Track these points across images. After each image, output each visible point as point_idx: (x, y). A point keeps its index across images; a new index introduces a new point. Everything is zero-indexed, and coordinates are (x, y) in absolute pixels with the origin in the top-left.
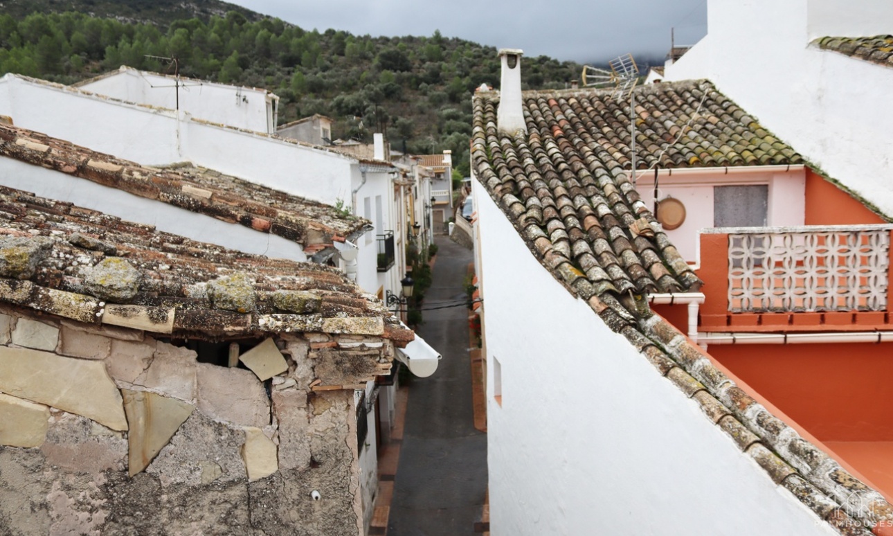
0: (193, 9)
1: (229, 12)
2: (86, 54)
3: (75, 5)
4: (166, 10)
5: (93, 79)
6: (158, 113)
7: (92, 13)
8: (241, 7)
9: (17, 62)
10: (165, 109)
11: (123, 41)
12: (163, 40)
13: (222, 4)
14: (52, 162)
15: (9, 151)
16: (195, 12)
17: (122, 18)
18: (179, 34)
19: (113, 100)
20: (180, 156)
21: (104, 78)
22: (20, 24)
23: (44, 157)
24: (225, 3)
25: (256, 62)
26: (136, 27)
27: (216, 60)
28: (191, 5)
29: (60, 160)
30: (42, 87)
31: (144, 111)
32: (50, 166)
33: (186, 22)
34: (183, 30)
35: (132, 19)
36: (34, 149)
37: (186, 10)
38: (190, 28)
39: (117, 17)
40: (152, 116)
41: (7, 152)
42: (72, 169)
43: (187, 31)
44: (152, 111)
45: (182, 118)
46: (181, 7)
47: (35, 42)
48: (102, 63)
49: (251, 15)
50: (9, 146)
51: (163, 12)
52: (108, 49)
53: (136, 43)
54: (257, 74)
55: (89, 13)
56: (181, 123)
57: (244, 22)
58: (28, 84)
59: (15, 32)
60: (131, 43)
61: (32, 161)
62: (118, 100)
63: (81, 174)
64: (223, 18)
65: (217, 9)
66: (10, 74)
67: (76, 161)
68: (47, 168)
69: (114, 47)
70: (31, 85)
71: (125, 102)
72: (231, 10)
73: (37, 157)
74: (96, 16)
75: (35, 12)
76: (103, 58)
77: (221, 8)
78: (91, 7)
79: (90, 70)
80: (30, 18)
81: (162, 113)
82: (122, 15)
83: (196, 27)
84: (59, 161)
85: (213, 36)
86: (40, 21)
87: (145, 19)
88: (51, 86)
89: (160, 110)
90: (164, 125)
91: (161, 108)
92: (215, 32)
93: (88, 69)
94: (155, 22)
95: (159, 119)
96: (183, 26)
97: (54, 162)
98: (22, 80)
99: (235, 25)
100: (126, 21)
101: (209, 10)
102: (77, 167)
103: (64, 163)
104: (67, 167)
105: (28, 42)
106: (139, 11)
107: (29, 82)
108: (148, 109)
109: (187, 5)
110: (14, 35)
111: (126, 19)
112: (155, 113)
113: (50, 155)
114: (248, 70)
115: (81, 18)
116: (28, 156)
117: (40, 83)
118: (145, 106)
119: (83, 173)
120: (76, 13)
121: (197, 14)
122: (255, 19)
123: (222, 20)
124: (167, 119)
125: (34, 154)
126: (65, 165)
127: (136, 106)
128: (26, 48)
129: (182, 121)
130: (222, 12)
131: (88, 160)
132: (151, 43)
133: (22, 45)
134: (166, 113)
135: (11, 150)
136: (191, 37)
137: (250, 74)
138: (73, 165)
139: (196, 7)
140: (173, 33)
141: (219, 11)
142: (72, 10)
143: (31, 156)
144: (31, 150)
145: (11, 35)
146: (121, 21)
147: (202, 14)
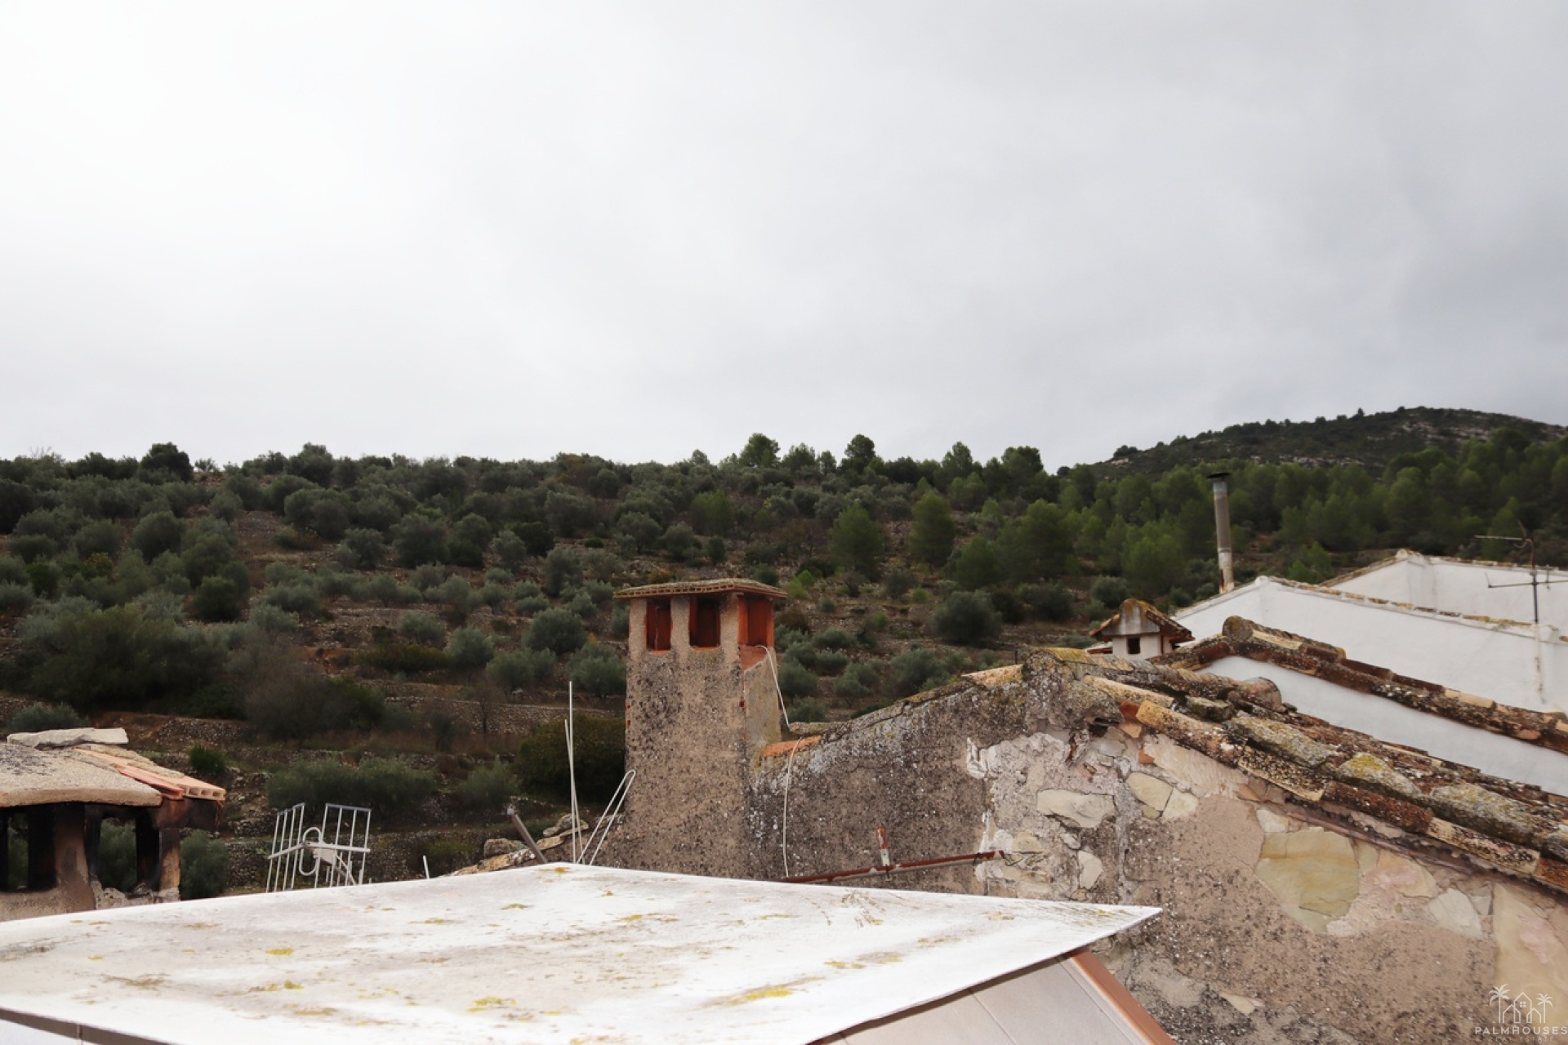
0: (1426, 432)
1: (1496, 430)
2: (1251, 523)
3: (1231, 447)
4: (1377, 439)
5: (1352, 573)
6: (1502, 630)
7: (1257, 457)
8: (1514, 418)
9: (1153, 544)
10: (1513, 623)
11: (1309, 497)
12: (1378, 489)
13: (1479, 417)
14: (1501, 724)
15: (1436, 706)
16: (1429, 436)
17: (1304, 459)
18: (1405, 477)
19: (1422, 609)
20: (1544, 701)
21: (1369, 572)
22: (1155, 485)
23: (1487, 716)
24: (1484, 415)
25: (1556, 515)
26: (1329, 473)
27: (1475, 517)
28: (1422, 425)
29: (1512, 720)
30: (1308, 594)
31: (1475, 627)
32: (1497, 730)
33: (1416, 455)
34: (1411, 470)
35: (1320, 459)
36: (1473, 703)
37: (1412, 435)
38: (1425, 465)
39: (1295, 459)
40: (1490, 633)
41: (1434, 709)
42: (1533, 735)
43: (1419, 470)
44: (1490, 626)
45: (1545, 637)
46: (1403, 431)
47: (1175, 510)
48: (1275, 535)
49: (1535, 429)
50: (1436, 699)
51: (1372, 442)
52: (1286, 512)
53: (1332, 499)
54: (1558, 537)
55: (1252, 457)
56: (1544, 645)
57: (1527, 444)
58: (1288, 591)
59: (1147, 499)
60: (1324, 500)
61: (1471, 721)
62: (1430, 610)
63: (1547, 743)
64: (1483, 441)
65: (1470, 427)
66: (1263, 577)
67: (1538, 722)
68: (1493, 732)
69: (1295, 509)
70: (1292, 592)
71: (1441, 613)
72: (1496, 426)
73: (1479, 716)
74: (1262, 461)
75: (1176, 466)
76: (1277, 528)
77: (1477, 424)
78: (1255, 447)
79: (1258, 549)
80: (1170, 475)
81: (1508, 630)
82: (1303, 455)
83: (1435, 463)
84: (1511, 722)
85: (1468, 474)
86: (1183, 478)
87: (1342, 457)
88: (1321, 591)
89: (1504, 624)
90: (1512, 649)
91: (1506, 621)
92: (1471, 468)
93: (1254, 546)
94: (1359, 460)
95: (1504, 640)
96: (1411, 463)
97: (1504, 723)
98: (1279, 585)
99: (1510, 451)
100: (1310, 465)
101: (1455, 430)
102: (1542, 732)
103: (1520, 725)
104: (1525, 731)
105: (1166, 512)
106: (1332, 444)
107: (1290, 588)
108: (1482, 624)
109: (1415, 425)
110: (1146, 503)
111: (1311, 460)
112: (1494, 630)
113: (1495, 713)
114: (1541, 531)
115: (1242, 467)
116: (1465, 714)
117: (1306, 588)
118: (1477, 618)
119: (1551, 741)
120: (1232, 460)
121: (1432, 440)
122: (1544, 437)
123: (1485, 445)
124: (1516, 638)
125: (1473, 711)
126: (1522, 728)
127: (1460, 619)
128: (1163, 521)
129: (1546, 642)
130: (1480, 431)
131: (1556, 721)
132: (1356, 497)
133: (1158, 517)
134: (1516, 629)
135: (1440, 705)
136: (1427, 481)
137: (1545, 538)
138: (1533, 728)
139: (1430, 428)
140: (1394, 477)
141: (1473, 430)
142: (1228, 456)
143: (1470, 713)
144: (1467, 705)
145: (1142, 503)
146: (1301, 465)
147: (1442, 438)
